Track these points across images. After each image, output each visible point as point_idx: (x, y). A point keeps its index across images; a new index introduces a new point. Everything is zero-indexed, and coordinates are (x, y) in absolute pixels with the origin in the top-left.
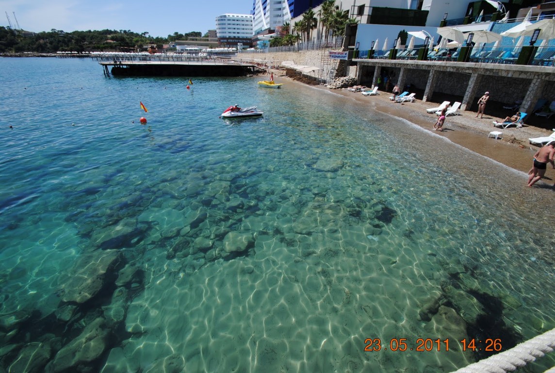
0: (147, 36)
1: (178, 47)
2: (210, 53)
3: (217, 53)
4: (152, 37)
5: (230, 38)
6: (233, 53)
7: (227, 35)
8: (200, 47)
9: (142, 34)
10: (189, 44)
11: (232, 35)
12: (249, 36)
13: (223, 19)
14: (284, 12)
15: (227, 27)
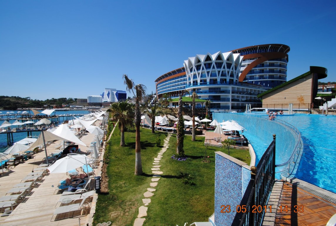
0: (28, 99)
1: (71, 106)
4: (32, 100)
5: (93, 103)
7: (92, 102)
9: (26, 98)
10: (75, 105)
12: (100, 102)
13: (90, 97)
14: (115, 98)
15: (92, 99)
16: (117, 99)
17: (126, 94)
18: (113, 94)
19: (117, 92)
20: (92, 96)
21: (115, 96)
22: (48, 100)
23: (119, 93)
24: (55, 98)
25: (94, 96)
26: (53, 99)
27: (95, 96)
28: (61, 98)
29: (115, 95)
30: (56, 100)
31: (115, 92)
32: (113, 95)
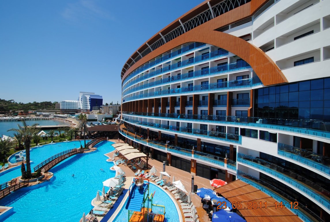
1: (37, 113)
2: (55, 116)
3: (59, 117)
5: (67, 109)
6: (66, 117)
7: (65, 108)
8: (50, 113)
10: (44, 112)
11: (68, 108)
12: (76, 108)
13: (64, 102)
14: (88, 105)
15: (65, 105)
16: (89, 106)
17: (102, 100)
18: (85, 99)
19: (90, 98)
20: (66, 101)
21: (89, 103)
22: (30, 103)
23: (91, 99)
24: (37, 102)
25: (68, 101)
26: (35, 102)
27: (70, 101)
28: (44, 101)
29: (88, 101)
30: (38, 103)
31: (88, 97)
32: (86, 101)
